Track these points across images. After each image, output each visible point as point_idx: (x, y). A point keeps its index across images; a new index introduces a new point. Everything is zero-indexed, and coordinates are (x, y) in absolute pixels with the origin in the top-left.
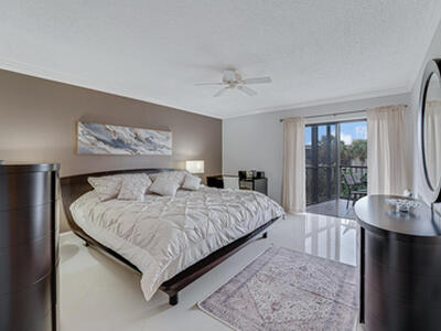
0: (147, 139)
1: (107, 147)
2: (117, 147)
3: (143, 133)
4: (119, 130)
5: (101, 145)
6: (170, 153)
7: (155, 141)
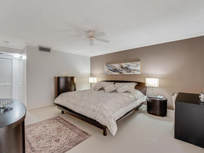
0: (126, 67)
1: (112, 72)
2: (114, 72)
3: (124, 65)
4: (115, 65)
5: (110, 71)
6: (139, 73)
7: (130, 67)
